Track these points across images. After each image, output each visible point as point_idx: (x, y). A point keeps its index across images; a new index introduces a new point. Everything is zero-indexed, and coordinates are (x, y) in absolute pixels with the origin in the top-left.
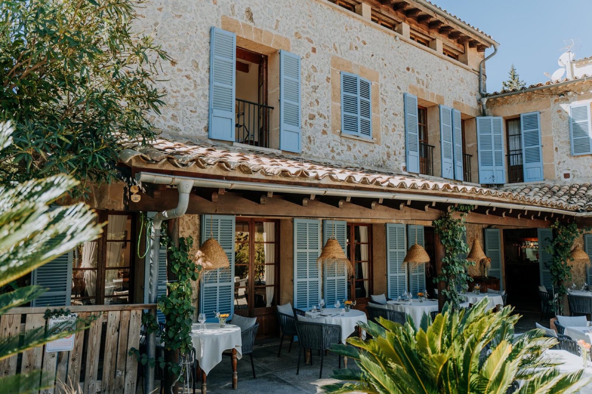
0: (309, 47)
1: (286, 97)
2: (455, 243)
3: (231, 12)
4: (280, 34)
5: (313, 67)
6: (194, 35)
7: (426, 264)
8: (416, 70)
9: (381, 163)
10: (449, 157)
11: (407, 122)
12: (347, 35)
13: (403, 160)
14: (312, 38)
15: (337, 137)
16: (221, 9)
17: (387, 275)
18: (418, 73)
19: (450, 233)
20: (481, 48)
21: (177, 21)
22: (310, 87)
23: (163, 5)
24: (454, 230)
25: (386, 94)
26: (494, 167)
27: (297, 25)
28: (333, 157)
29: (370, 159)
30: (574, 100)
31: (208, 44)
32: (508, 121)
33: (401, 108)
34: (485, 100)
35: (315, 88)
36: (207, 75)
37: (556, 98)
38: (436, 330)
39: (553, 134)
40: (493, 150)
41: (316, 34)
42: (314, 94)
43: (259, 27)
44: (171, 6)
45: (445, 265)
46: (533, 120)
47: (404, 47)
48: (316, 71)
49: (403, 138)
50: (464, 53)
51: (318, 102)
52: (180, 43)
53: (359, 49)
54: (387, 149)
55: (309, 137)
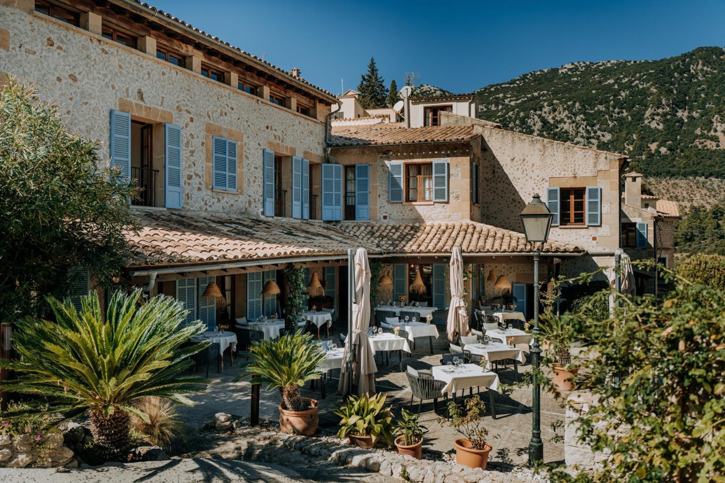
0: (187, 116)
1: (170, 163)
2: (297, 284)
3: (126, 94)
4: (164, 109)
5: (191, 135)
6: (98, 118)
7: (277, 295)
8: (273, 128)
9: (243, 210)
10: (299, 200)
11: (265, 174)
12: (218, 104)
13: (261, 206)
14: (190, 110)
15: (209, 192)
16: (118, 93)
17: (246, 301)
18: (275, 130)
19: (294, 277)
20: (328, 104)
21: (84, 107)
22: (188, 151)
23: (73, 95)
24: (296, 275)
25: (248, 152)
26: (334, 207)
27: (179, 100)
28: (206, 209)
29: (235, 208)
30: (393, 159)
31: (108, 124)
32: (346, 168)
33: (260, 163)
34: (329, 150)
35: (192, 152)
36: (108, 150)
37: (381, 155)
38: (282, 342)
39: (378, 184)
40: (334, 193)
41: (194, 106)
42: (192, 158)
43: (148, 105)
44: (79, 94)
45: (290, 299)
46: (364, 171)
47: (265, 108)
48: (193, 138)
49: (261, 187)
50: (315, 107)
51: (195, 165)
52: (87, 126)
53: (228, 114)
54: (248, 198)
55: (188, 195)
